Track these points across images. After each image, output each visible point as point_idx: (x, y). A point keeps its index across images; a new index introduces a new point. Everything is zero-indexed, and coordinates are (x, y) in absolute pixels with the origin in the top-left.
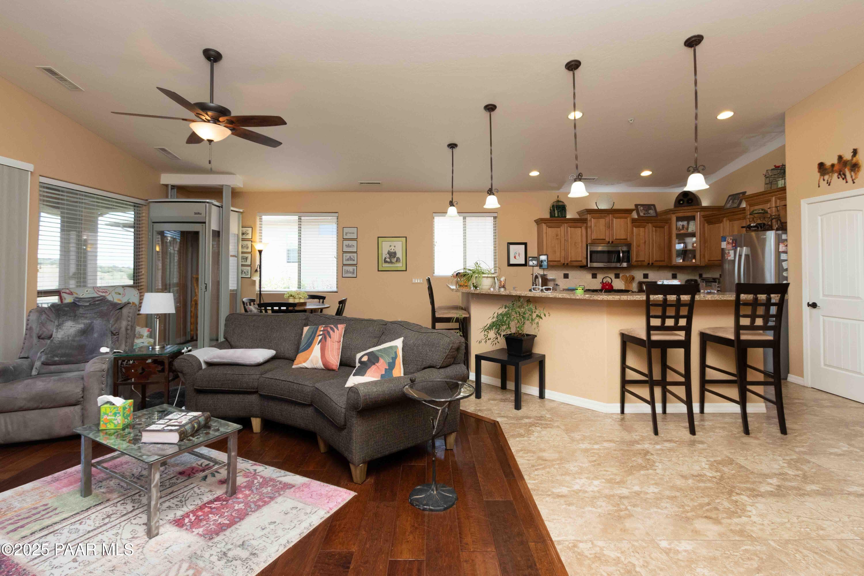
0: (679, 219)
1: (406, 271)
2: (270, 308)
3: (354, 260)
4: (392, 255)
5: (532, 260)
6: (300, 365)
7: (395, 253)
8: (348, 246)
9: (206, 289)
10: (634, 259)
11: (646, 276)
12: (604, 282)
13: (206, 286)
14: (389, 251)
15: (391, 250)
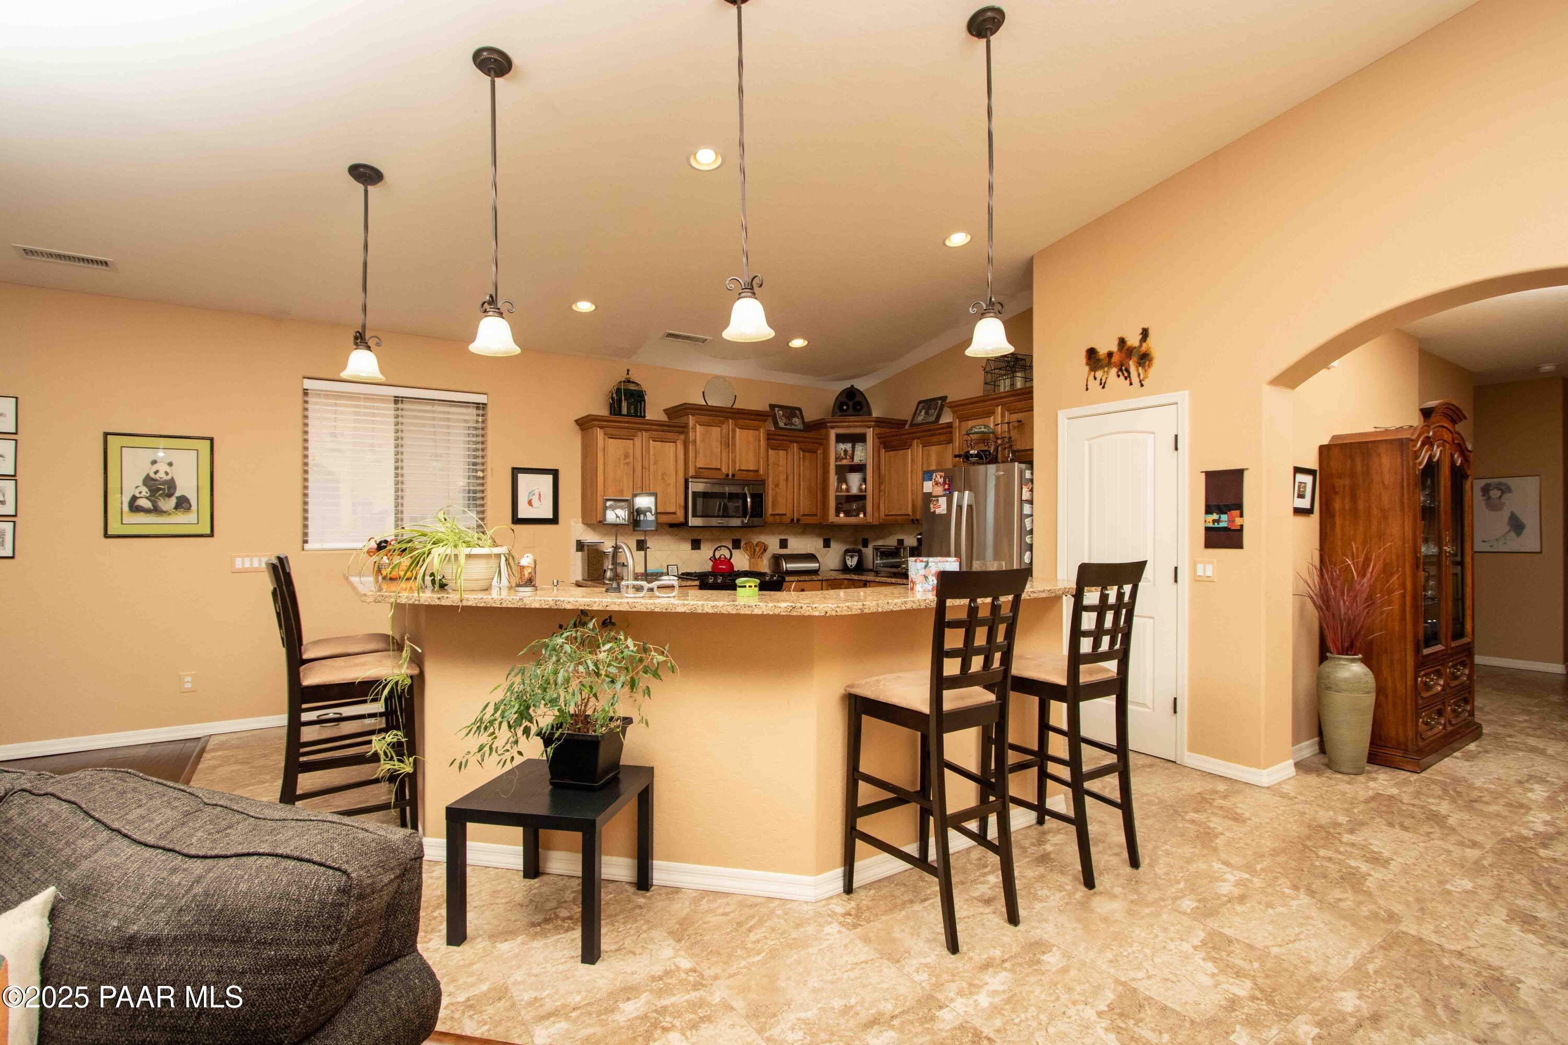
0: (841, 438)
1: (212, 535)
4: (160, 487)
7: (171, 483)
10: (770, 511)
11: (784, 544)
12: (717, 556)
14: (148, 476)
15: (156, 472)
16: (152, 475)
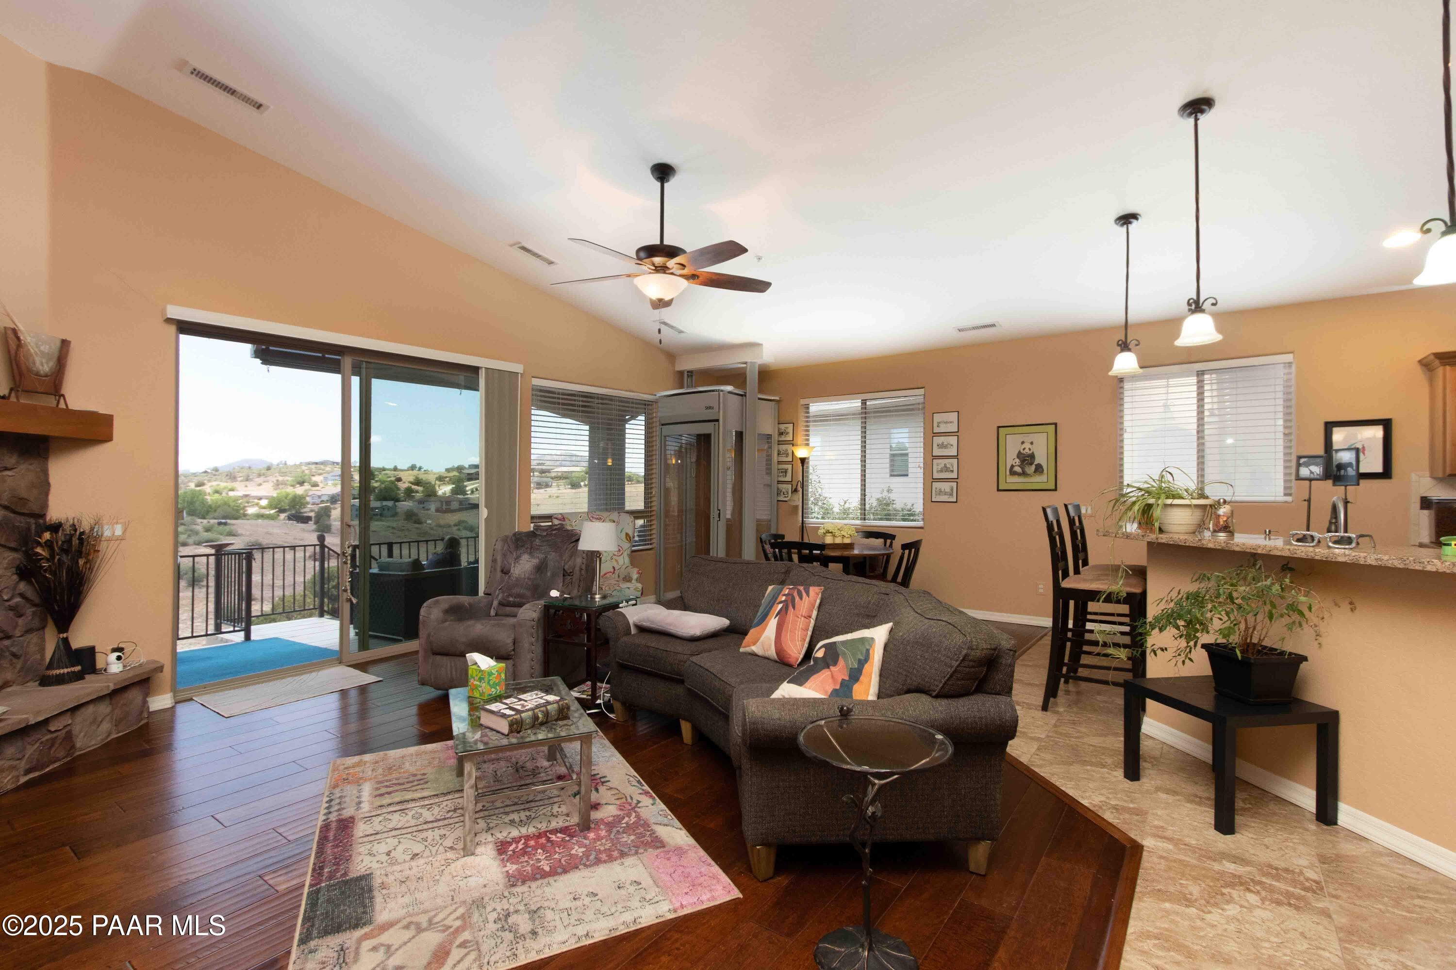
1: (1056, 490)
2: (796, 551)
3: (952, 471)
4: (1026, 459)
5: (1307, 465)
6: (748, 649)
7: (1032, 456)
8: (942, 446)
9: (719, 517)
13: (719, 514)
14: (1019, 452)
15: (1024, 449)
16: (1022, 451)
